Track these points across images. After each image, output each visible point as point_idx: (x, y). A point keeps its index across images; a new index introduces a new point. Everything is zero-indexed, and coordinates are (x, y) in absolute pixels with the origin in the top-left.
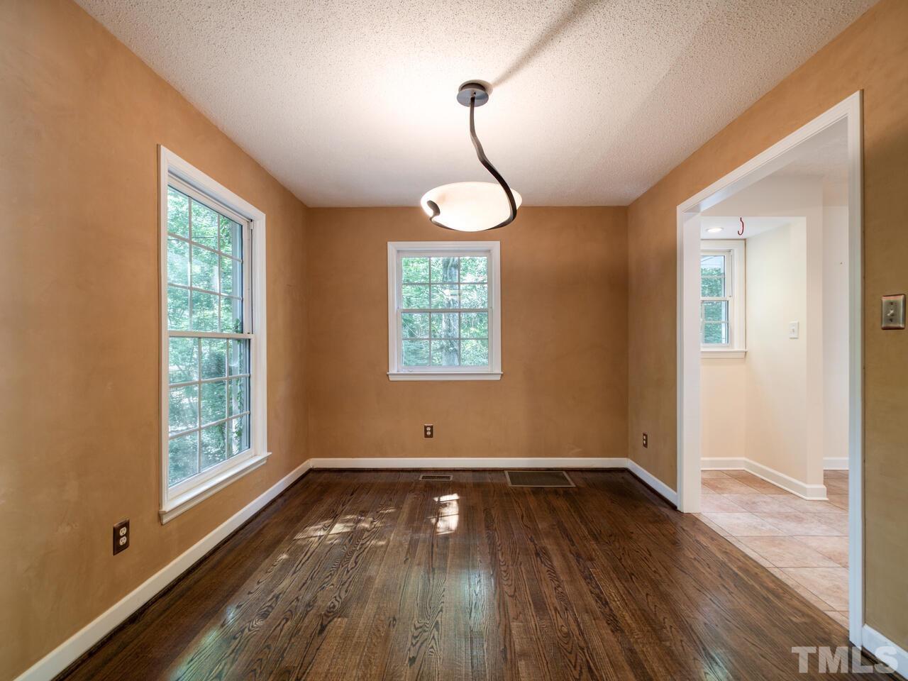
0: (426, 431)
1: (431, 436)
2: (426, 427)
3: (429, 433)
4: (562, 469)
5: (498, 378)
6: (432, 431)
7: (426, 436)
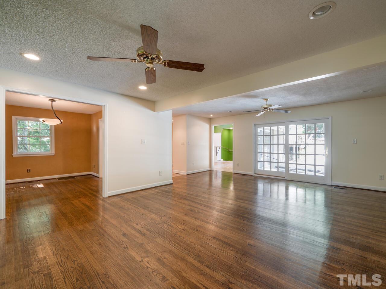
0: (28, 171)
1: (30, 172)
2: (27, 170)
3: (29, 171)
4: (73, 176)
5: (54, 155)
6: (30, 170)
7: (28, 172)
